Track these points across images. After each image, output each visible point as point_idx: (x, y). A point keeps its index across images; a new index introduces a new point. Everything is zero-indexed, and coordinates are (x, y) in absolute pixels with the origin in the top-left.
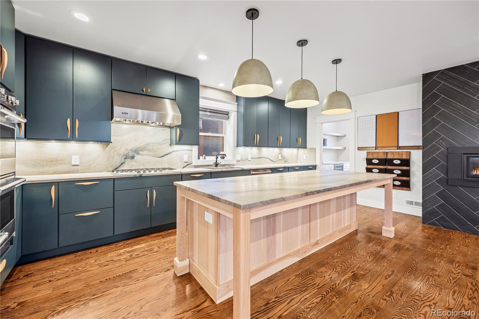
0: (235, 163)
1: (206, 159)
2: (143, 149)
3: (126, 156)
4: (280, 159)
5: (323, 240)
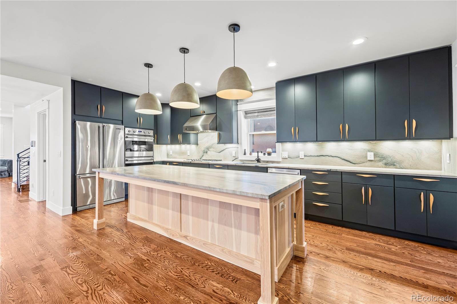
0: (281, 160)
2: (211, 147)
3: (204, 151)
4: (372, 159)
5: (194, 240)
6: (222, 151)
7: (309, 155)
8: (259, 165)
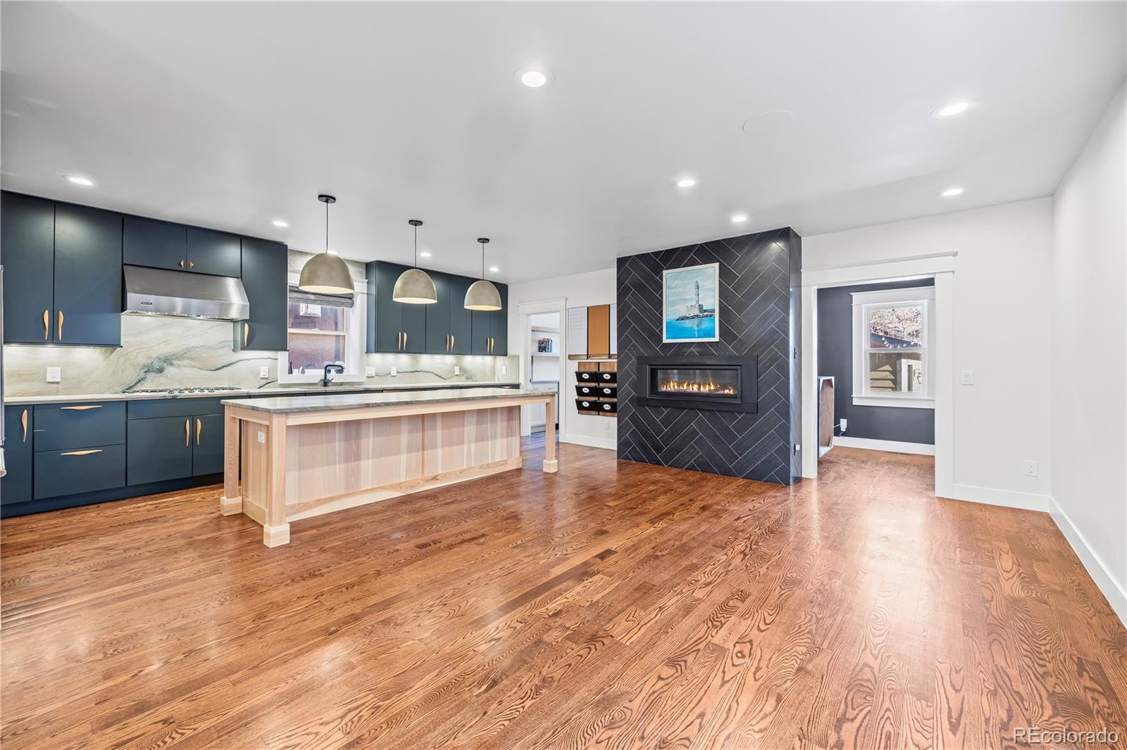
0: (364, 380)
1: (306, 374)
2: (180, 356)
3: (148, 367)
4: (458, 373)
5: (447, 476)
6: (223, 367)
7: (403, 371)
8: (329, 389)
